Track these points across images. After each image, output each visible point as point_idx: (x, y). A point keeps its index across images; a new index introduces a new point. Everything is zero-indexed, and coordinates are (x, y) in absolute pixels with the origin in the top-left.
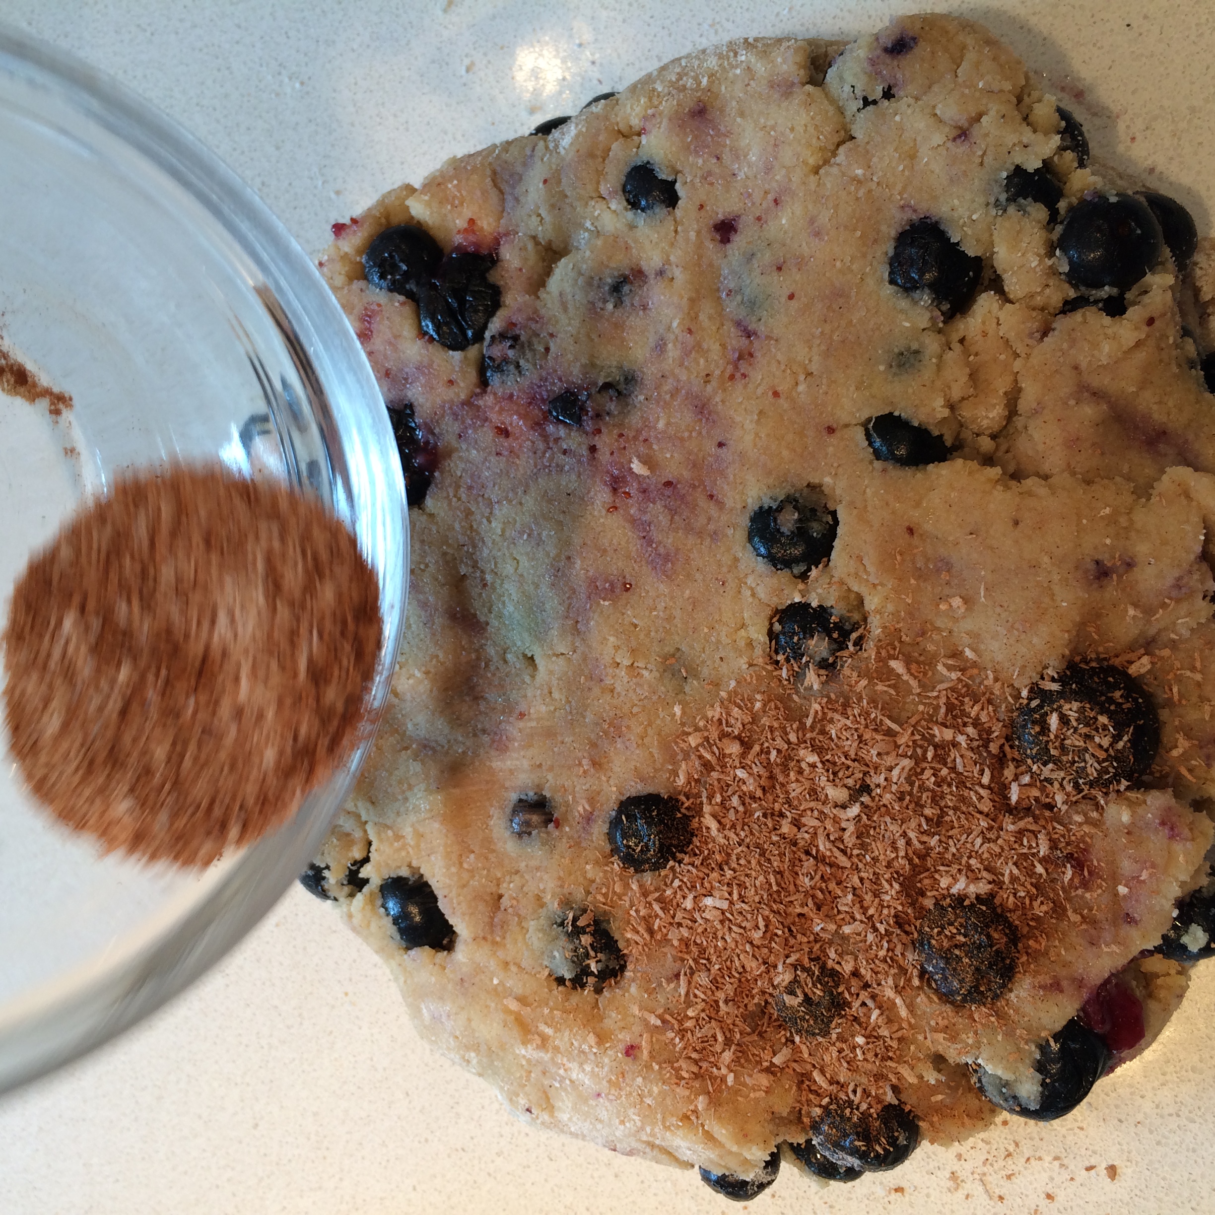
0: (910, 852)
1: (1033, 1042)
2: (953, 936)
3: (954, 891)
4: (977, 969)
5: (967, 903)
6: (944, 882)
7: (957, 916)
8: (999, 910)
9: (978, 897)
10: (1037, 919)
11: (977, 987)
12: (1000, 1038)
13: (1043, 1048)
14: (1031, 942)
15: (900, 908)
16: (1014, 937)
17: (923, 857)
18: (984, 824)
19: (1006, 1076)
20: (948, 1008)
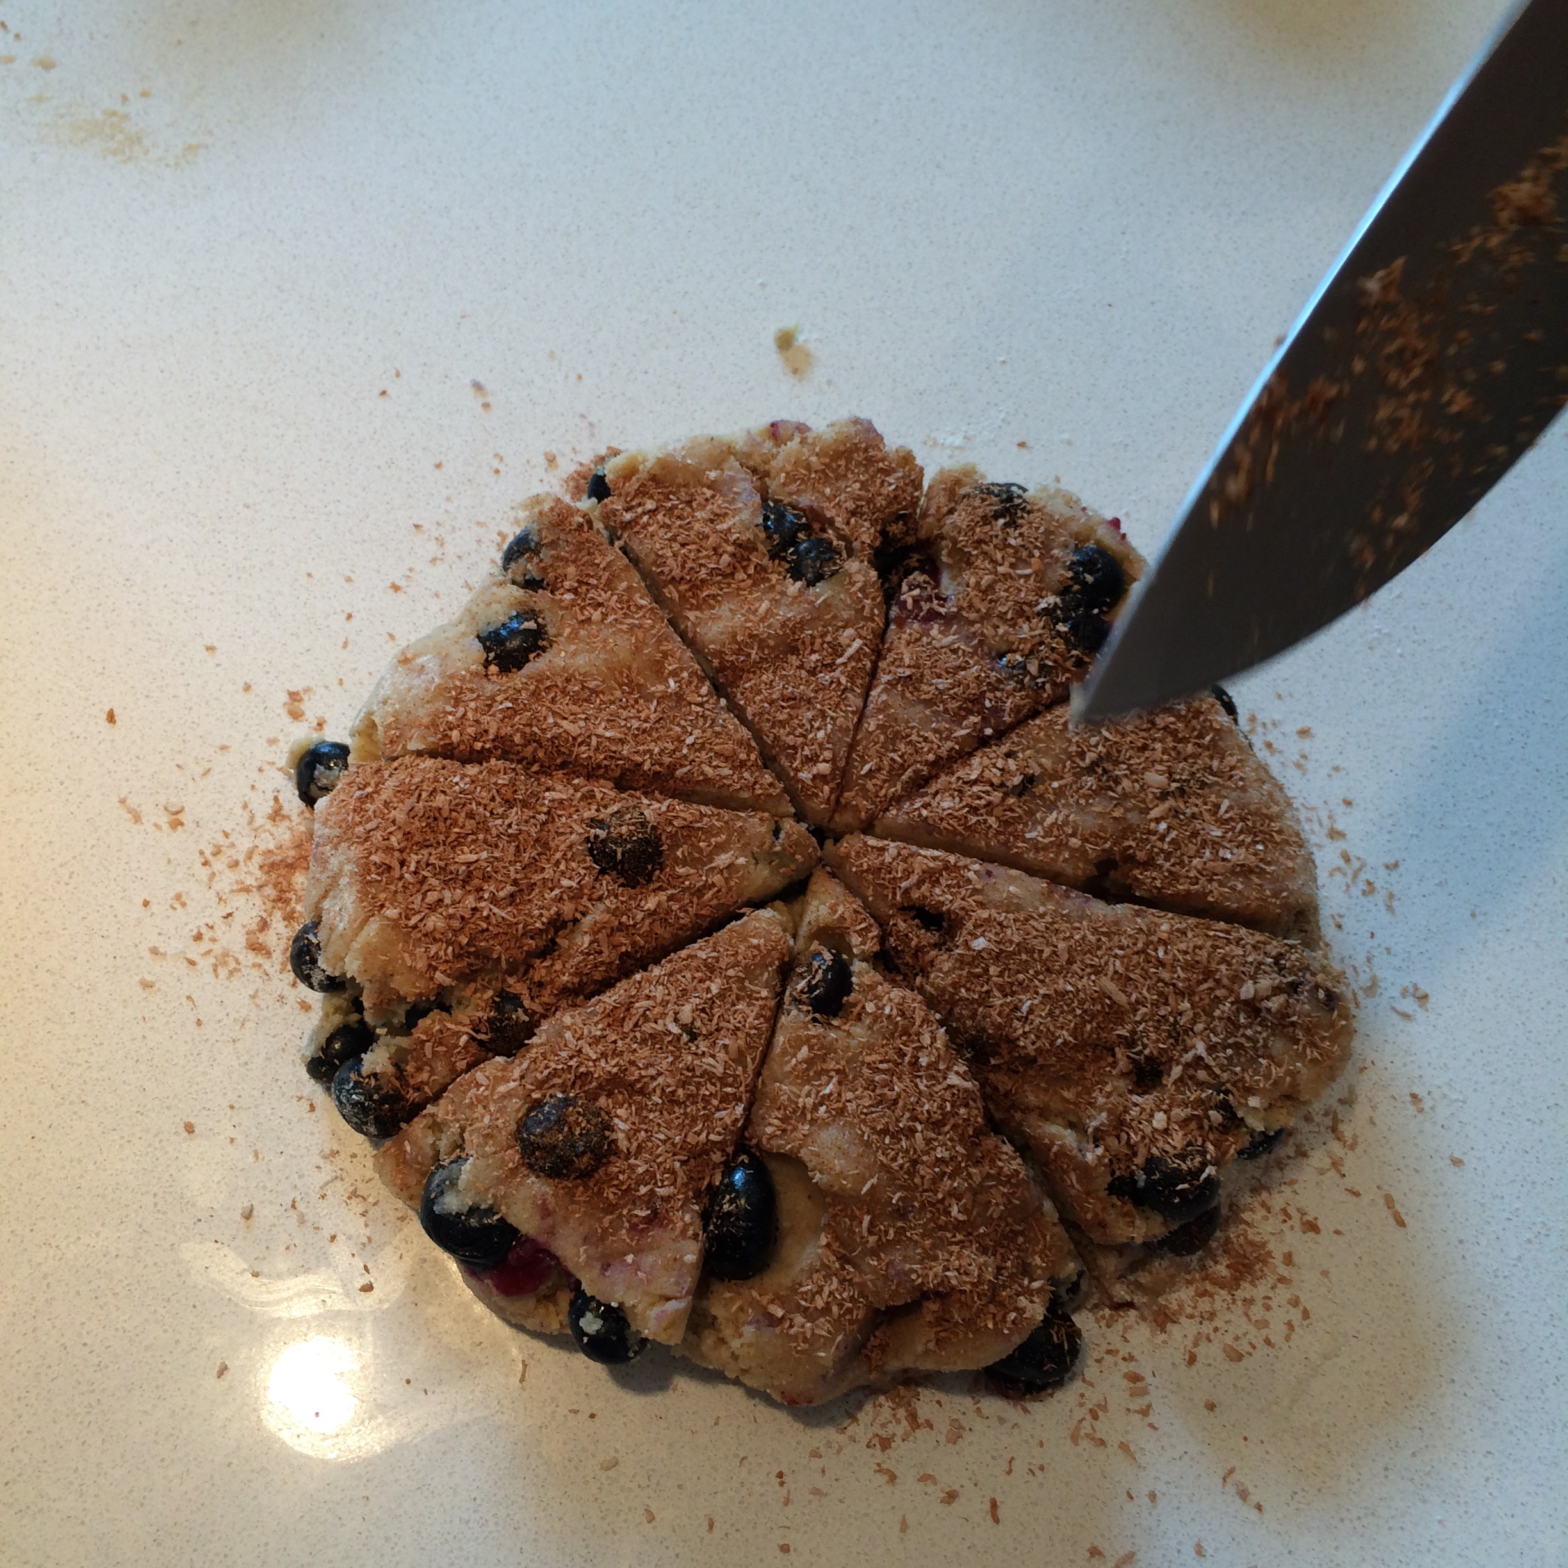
0: (645, 1080)
1: (495, 1202)
2: (579, 1124)
3: (616, 1120)
4: (555, 1147)
5: (607, 1133)
6: (620, 1112)
7: (596, 1125)
8: (604, 1160)
9: (614, 1141)
10: (600, 1193)
11: (538, 1148)
12: (495, 1173)
13: (491, 1211)
14: (581, 1188)
15: (596, 1076)
16: (585, 1175)
17: (642, 1092)
18: (677, 1139)
19: (461, 1184)
20: (514, 1127)
